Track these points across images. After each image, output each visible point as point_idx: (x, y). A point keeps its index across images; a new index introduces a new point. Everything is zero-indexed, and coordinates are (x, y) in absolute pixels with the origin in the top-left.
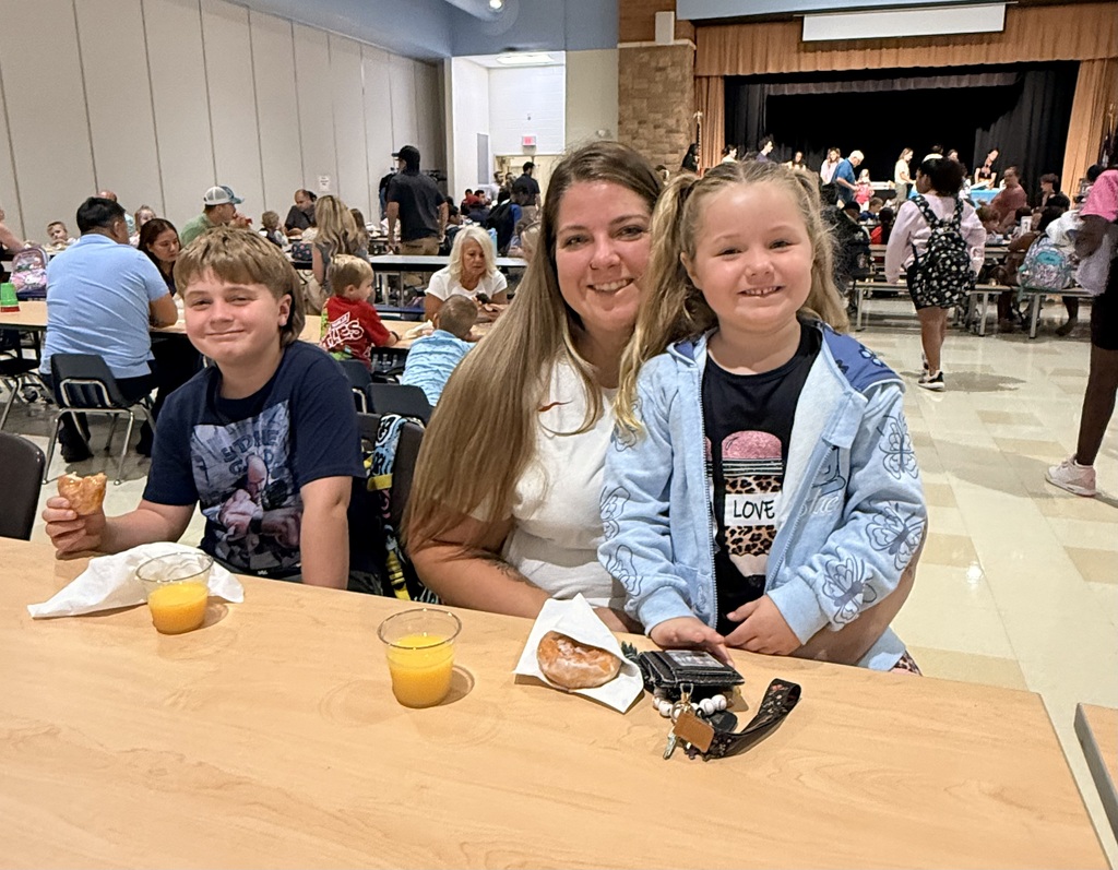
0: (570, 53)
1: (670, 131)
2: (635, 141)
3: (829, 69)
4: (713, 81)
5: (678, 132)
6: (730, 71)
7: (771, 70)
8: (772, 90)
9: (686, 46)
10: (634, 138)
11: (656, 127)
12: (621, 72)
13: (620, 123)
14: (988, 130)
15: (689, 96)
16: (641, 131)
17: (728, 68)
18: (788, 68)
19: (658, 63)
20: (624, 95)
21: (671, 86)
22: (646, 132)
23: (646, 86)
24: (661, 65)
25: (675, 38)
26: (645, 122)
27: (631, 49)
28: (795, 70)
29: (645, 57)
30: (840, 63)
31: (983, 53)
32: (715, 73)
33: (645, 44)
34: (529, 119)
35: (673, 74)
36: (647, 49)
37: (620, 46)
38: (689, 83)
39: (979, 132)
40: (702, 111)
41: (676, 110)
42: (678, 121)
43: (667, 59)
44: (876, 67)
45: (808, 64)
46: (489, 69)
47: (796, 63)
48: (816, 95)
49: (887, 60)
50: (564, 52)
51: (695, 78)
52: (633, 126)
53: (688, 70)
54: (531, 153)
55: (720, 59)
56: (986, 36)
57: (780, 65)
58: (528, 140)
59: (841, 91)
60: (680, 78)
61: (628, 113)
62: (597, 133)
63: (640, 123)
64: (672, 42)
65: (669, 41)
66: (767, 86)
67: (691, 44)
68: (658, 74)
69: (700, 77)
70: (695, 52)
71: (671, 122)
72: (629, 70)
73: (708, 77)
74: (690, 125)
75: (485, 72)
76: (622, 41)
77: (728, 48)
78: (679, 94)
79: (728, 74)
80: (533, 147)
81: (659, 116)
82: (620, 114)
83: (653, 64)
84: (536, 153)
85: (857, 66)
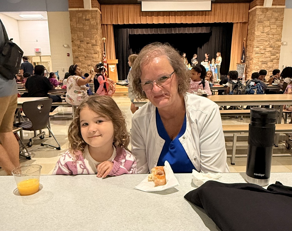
0: (48, 12)
1: (93, 45)
2: (79, 49)
3: (151, 23)
4: (109, 26)
5: (96, 45)
6: (115, 23)
7: (131, 23)
8: (130, 31)
9: (97, 11)
10: (79, 48)
11: (87, 43)
12: (71, 21)
13: (72, 41)
14: (201, 48)
15: (100, 31)
16: (81, 45)
17: (114, 22)
18: (136, 22)
19: (86, 17)
20: (73, 30)
21: (92, 27)
22: (83, 45)
23: (82, 26)
24: (87, 18)
25: (92, 7)
26: (83, 41)
27: (74, 11)
28: (139, 23)
29: (80, 15)
30: (155, 21)
31: (204, 19)
32: (109, 23)
33: (80, 9)
34: (37, 41)
35: (93, 22)
36: (81, 11)
37: (70, 9)
38: (99, 26)
39: (198, 49)
40: (105, 37)
41: (95, 37)
42: (96, 41)
43: (90, 15)
44: (168, 23)
45: (144, 21)
46: (18, 20)
47: (139, 20)
48: (146, 34)
49: (172, 20)
50: (46, 12)
51: (102, 25)
52: (78, 43)
53: (99, 21)
54: (39, 55)
55: (111, 18)
56: (204, 12)
57: (133, 21)
58: (37, 49)
59: (154, 33)
60: (95, 24)
61: (76, 37)
62: (64, 46)
63: (80, 41)
64: (91, 9)
65: (90, 8)
66: (128, 29)
67: (99, 10)
68: (86, 22)
69: (104, 25)
70: (101, 14)
71: (94, 41)
72: (74, 20)
73: (107, 25)
74: (101, 43)
75: (16, 22)
76: (70, 8)
77: (114, 13)
78: (96, 30)
79: (114, 24)
80: (40, 52)
81: (88, 39)
82: (72, 38)
83: (84, 18)
84: (41, 55)
85: (161, 22)
